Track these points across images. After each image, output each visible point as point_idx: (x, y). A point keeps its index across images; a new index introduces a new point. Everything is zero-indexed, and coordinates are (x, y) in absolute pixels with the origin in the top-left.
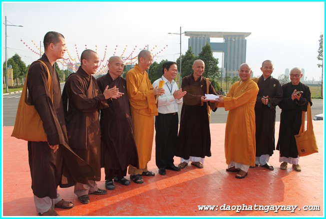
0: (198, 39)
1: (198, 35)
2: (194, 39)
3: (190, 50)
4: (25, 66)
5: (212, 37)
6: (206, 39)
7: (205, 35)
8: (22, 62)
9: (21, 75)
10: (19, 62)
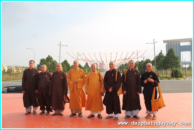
0: (172, 44)
1: (172, 42)
2: (170, 44)
3: (161, 52)
4: (70, 66)
5: (182, 42)
6: (177, 44)
7: (177, 41)
8: (69, 64)
9: (68, 70)
10: (66, 64)
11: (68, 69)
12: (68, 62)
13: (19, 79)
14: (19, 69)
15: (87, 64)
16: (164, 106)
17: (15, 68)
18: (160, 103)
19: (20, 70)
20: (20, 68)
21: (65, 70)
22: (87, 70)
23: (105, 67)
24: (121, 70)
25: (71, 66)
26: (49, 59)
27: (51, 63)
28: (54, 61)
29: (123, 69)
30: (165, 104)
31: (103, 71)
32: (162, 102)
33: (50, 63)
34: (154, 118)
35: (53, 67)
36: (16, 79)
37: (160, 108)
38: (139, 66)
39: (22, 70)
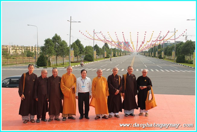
4: (83, 47)
8: (82, 45)
9: (80, 53)
10: (79, 45)
11: (81, 51)
12: (81, 43)
13: (18, 64)
14: (16, 49)
15: (106, 44)
16: (156, 106)
17: (12, 48)
18: (153, 103)
19: (18, 51)
20: (18, 48)
21: (76, 53)
22: (105, 52)
23: (131, 49)
24: (153, 53)
25: (85, 47)
26: (56, 38)
27: (59, 44)
28: (63, 41)
29: (156, 52)
30: (157, 104)
31: (129, 53)
32: (154, 103)
33: (57, 44)
34: (147, 115)
35: (61, 50)
36: (14, 64)
37: (152, 107)
38: (176, 50)
39: (21, 51)
